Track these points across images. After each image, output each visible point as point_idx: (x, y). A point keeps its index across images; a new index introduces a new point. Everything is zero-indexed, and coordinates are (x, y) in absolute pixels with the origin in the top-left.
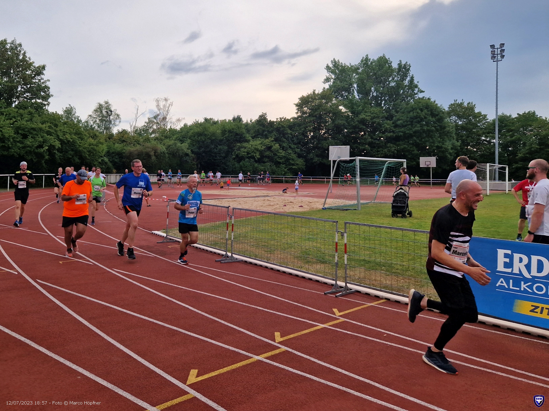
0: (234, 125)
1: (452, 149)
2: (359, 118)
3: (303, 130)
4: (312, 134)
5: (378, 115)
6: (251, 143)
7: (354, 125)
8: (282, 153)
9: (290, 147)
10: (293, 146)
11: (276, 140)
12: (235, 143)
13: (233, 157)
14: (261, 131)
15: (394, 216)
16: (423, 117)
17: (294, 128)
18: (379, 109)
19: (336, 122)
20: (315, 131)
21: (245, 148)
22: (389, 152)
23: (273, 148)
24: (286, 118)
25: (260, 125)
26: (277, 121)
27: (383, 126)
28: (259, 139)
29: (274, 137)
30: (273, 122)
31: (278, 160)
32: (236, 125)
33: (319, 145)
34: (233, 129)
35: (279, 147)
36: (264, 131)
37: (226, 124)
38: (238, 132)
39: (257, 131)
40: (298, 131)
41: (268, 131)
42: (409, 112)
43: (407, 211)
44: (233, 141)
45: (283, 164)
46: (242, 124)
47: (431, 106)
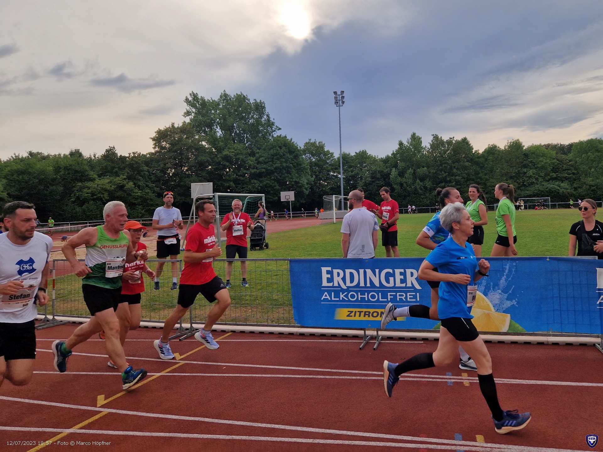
0: (72, 161)
1: (307, 184)
2: (223, 155)
3: (162, 166)
4: (173, 170)
5: (241, 151)
6: (96, 182)
7: (217, 161)
8: (137, 193)
9: (147, 186)
10: (151, 185)
11: (130, 178)
12: (74, 183)
13: (72, 199)
14: (109, 168)
15: (252, 250)
16: (282, 154)
17: (152, 164)
18: (242, 145)
19: (199, 159)
20: (176, 168)
21: (89, 188)
22: (253, 188)
23: (126, 187)
24: (140, 153)
25: (108, 161)
26: (130, 157)
27: (247, 162)
28: (108, 177)
29: (126, 174)
30: (125, 158)
31: (132, 201)
32: (75, 160)
33: (182, 183)
34: (70, 166)
35: (133, 186)
36: (114, 168)
37: (60, 160)
38: (77, 168)
39: (104, 168)
40: (156, 167)
41: (119, 168)
42: (270, 149)
43: (264, 243)
44: (71, 180)
45: (140, 205)
46: (83, 159)
47: (288, 144)
